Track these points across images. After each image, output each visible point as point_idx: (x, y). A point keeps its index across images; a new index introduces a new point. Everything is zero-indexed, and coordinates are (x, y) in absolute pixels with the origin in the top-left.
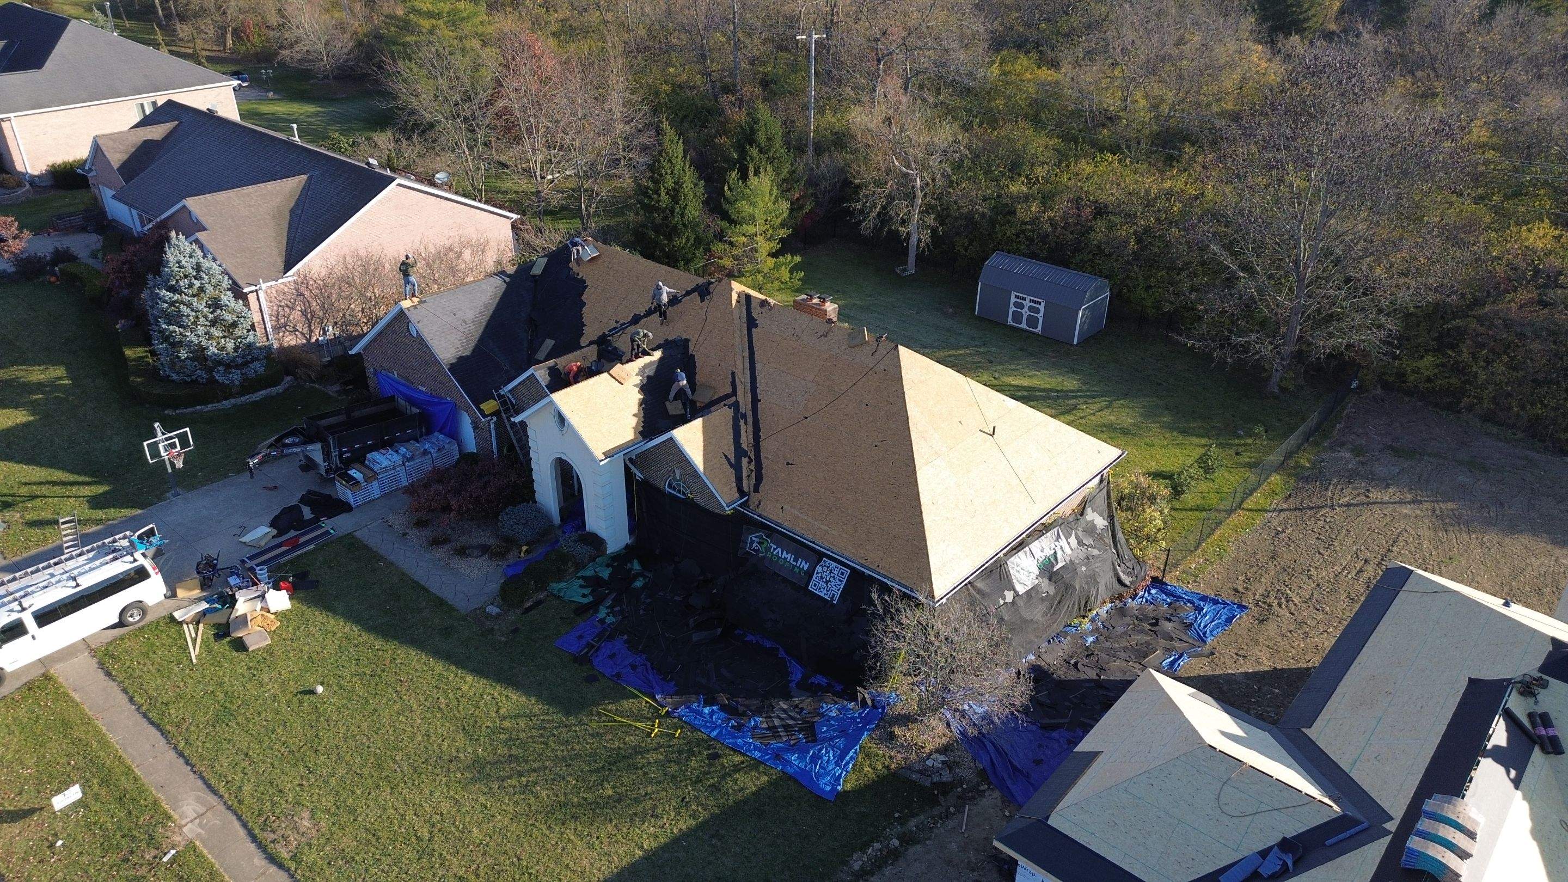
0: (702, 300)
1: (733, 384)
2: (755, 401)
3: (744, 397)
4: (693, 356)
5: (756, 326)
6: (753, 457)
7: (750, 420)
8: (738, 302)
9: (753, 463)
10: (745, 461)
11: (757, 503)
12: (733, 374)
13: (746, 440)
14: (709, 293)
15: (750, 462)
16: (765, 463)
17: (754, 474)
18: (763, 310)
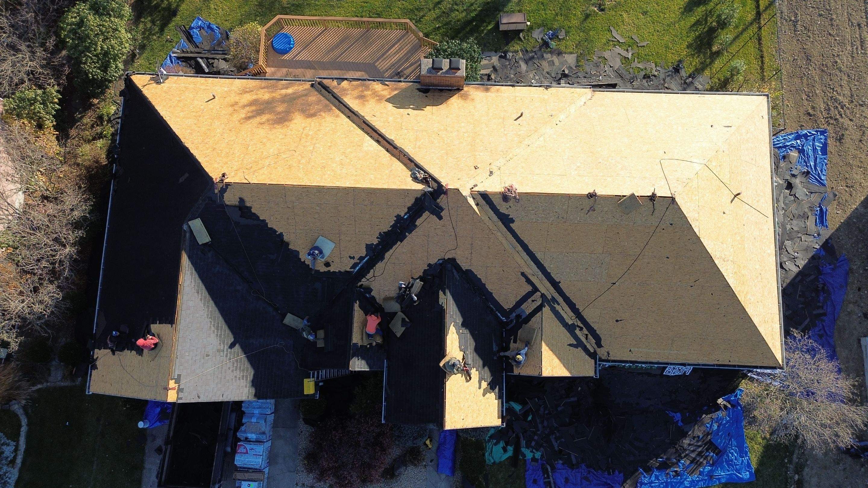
0: (440, 218)
1: (529, 281)
2: (555, 284)
3: (545, 287)
4: (469, 272)
5: (512, 221)
6: (582, 325)
7: (560, 300)
8: (477, 205)
9: (584, 329)
10: (577, 331)
11: (606, 354)
12: (523, 274)
13: (569, 317)
14: (442, 209)
15: (581, 329)
16: (595, 326)
17: (590, 336)
18: (511, 203)
